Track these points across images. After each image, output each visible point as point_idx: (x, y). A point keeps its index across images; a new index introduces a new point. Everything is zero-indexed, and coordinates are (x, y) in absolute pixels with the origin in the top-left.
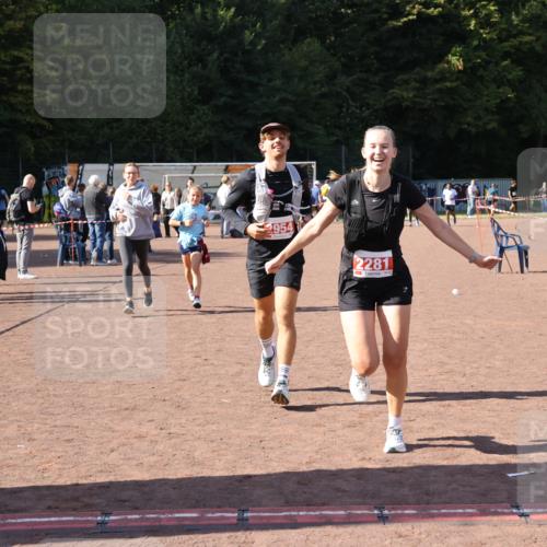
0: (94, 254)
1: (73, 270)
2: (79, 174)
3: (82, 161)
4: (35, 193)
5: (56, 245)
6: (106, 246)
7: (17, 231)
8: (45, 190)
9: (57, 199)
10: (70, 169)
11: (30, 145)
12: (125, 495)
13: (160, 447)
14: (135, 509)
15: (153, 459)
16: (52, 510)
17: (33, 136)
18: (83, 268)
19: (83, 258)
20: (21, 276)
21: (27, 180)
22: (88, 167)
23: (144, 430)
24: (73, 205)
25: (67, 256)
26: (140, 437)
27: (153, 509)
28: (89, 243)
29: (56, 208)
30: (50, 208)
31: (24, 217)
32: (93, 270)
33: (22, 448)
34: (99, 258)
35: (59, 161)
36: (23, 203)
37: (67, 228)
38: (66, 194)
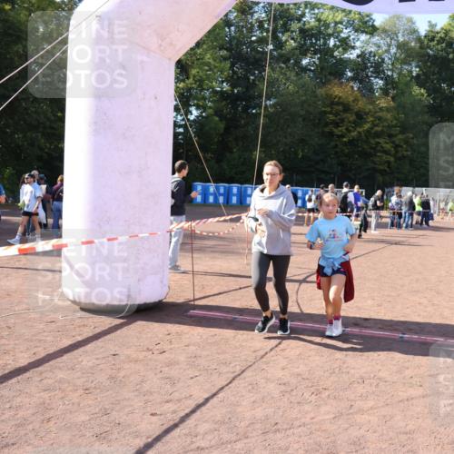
0: (404, 225)
1: (395, 231)
2: (400, 191)
3: (402, 186)
4: (381, 199)
5: (389, 221)
6: (410, 222)
7: (373, 213)
8: (385, 197)
9: (390, 201)
10: (396, 189)
11: (380, 178)
12: (412, 327)
13: (428, 309)
14: (416, 333)
15: (425, 314)
16: (381, 329)
17: (382, 175)
18: (399, 231)
19: (399, 226)
20: (373, 232)
21: (379, 193)
22: (404, 188)
23: (422, 301)
24: (397, 204)
25: (392, 225)
26: (420, 304)
27: (424, 334)
28: (402, 220)
29: (390, 204)
30: (387, 204)
31: (376, 207)
32: (403, 231)
33: (370, 302)
34: (406, 227)
35: (392, 185)
36: (376, 202)
37: (394, 213)
38: (394, 199)
